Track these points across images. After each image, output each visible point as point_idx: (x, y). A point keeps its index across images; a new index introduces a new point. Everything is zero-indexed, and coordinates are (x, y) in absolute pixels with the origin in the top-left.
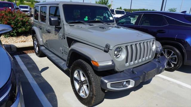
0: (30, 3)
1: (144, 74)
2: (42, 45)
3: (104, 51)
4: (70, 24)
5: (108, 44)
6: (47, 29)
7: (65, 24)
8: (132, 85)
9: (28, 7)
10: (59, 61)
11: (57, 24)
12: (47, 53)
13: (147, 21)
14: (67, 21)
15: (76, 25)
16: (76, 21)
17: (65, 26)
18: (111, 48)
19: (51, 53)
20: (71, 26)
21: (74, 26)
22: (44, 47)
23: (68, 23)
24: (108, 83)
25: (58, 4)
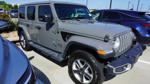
0: (3, 6)
1: (134, 58)
2: (30, 40)
3: (104, 41)
4: (62, 20)
5: (107, 35)
6: (36, 26)
7: (58, 20)
8: (129, 68)
9: (2, 9)
10: (52, 53)
11: (51, 21)
12: (37, 47)
13: (106, 17)
14: (59, 18)
15: (67, 21)
16: (67, 18)
17: (58, 22)
18: (110, 38)
19: (40, 47)
20: (63, 22)
21: (65, 21)
22: (32, 42)
23: (60, 19)
24: (114, 69)
25: (50, 3)
